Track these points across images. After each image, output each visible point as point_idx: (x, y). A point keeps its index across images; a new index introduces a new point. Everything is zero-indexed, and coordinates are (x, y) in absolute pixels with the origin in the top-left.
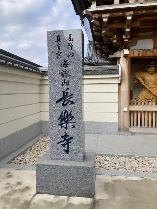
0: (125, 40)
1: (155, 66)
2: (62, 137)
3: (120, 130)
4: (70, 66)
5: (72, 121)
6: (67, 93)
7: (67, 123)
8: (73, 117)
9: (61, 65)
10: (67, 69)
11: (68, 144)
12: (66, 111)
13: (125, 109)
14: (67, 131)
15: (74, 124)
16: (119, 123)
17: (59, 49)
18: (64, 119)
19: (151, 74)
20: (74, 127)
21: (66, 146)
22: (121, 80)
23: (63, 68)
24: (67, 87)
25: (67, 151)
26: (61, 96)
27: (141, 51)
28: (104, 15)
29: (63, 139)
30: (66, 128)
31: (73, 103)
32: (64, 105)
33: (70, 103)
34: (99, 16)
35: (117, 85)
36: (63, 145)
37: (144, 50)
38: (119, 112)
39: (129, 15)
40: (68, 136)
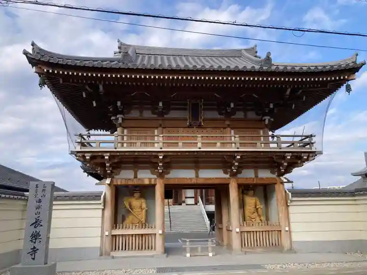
0: (108, 172)
1: (140, 192)
2: (31, 249)
3: (101, 255)
4: (42, 203)
5: (40, 238)
6: (38, 220)
7: (36, 239)
9: (37, 202)
11: (35, 253)
12: (36, 231)
13: (108, 233)
14: (36, 245)
16: (101, 248)
18: (34, 237)
19: (137, 199)
20: (40, 241)
21: (33, 255)
22: (104, 206)
23: (38, 204)
24: (38, 216)
25: (34, 259)
26: (34, 221)
27: (124, 180)
29: (32, 251)
30: (35, 243)
31: (41, 226)
32: (35, 227)
33: (39, 226)
35: (101, 210)
36: (31, 255)
37: (126, 179)
38: (102, 237)
39: (107, 156)
40: (35, 248)
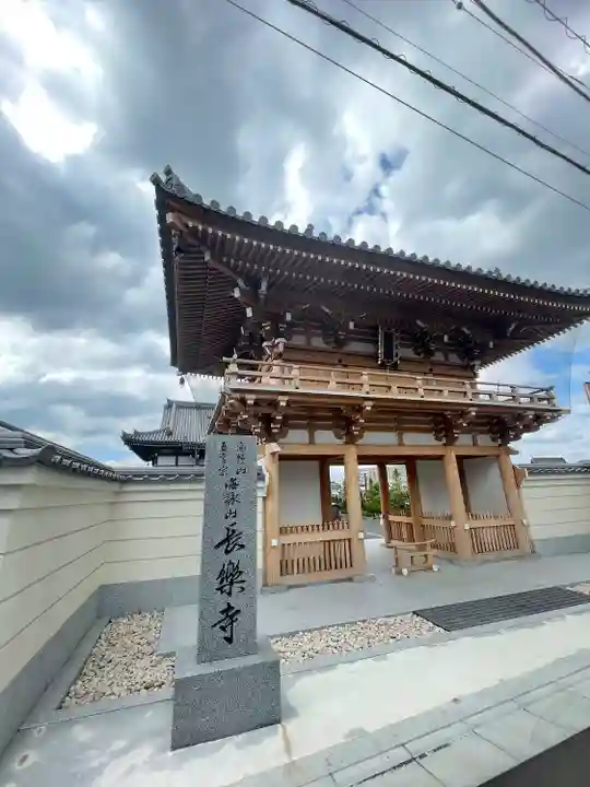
0: (273, 430)
2: (222, 612)
3: (264, 585)
4: (238, 488)
5: (239, 579)
6: (234, 531)
7: (231, 583)
8: (241, 572)
9: (226, 486)
10: (236, 492)
11: (231, 623)
12: (230, 563)
13: (274, 542)
14: (233, 600)
15: (244, 585)
17: (224, 461)
18: (227, 577)
20: (243, 589)
21: (228, 629)
23: (230, 490)
24: (234, 520)
25: (229, 640)
26: (222, 537)
28: (247, 396)
29: (223, 616)
30: (230, 594)
31: (242, 546)
32: (227, 552)
33: (237, 547)
34: (242, 395)
35: (261, 500)
36: (223, 628)
38: (264, 549)
39: (283, 401)
40: (233, 608)
